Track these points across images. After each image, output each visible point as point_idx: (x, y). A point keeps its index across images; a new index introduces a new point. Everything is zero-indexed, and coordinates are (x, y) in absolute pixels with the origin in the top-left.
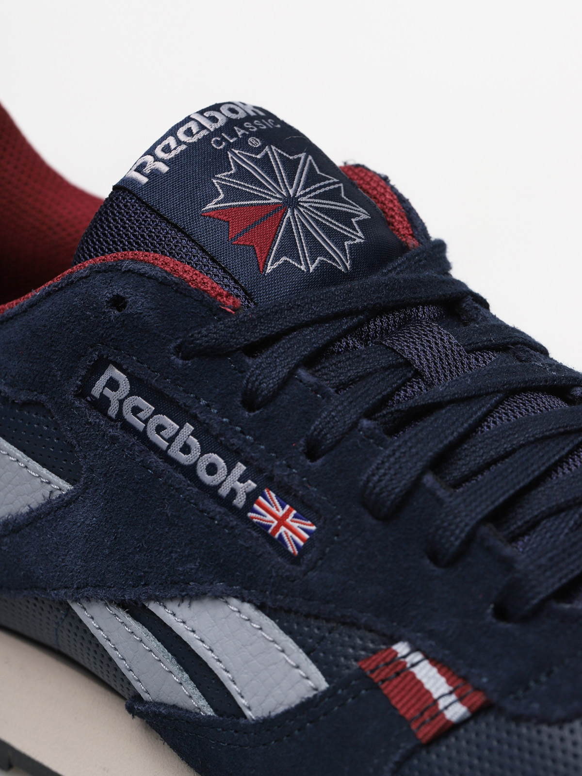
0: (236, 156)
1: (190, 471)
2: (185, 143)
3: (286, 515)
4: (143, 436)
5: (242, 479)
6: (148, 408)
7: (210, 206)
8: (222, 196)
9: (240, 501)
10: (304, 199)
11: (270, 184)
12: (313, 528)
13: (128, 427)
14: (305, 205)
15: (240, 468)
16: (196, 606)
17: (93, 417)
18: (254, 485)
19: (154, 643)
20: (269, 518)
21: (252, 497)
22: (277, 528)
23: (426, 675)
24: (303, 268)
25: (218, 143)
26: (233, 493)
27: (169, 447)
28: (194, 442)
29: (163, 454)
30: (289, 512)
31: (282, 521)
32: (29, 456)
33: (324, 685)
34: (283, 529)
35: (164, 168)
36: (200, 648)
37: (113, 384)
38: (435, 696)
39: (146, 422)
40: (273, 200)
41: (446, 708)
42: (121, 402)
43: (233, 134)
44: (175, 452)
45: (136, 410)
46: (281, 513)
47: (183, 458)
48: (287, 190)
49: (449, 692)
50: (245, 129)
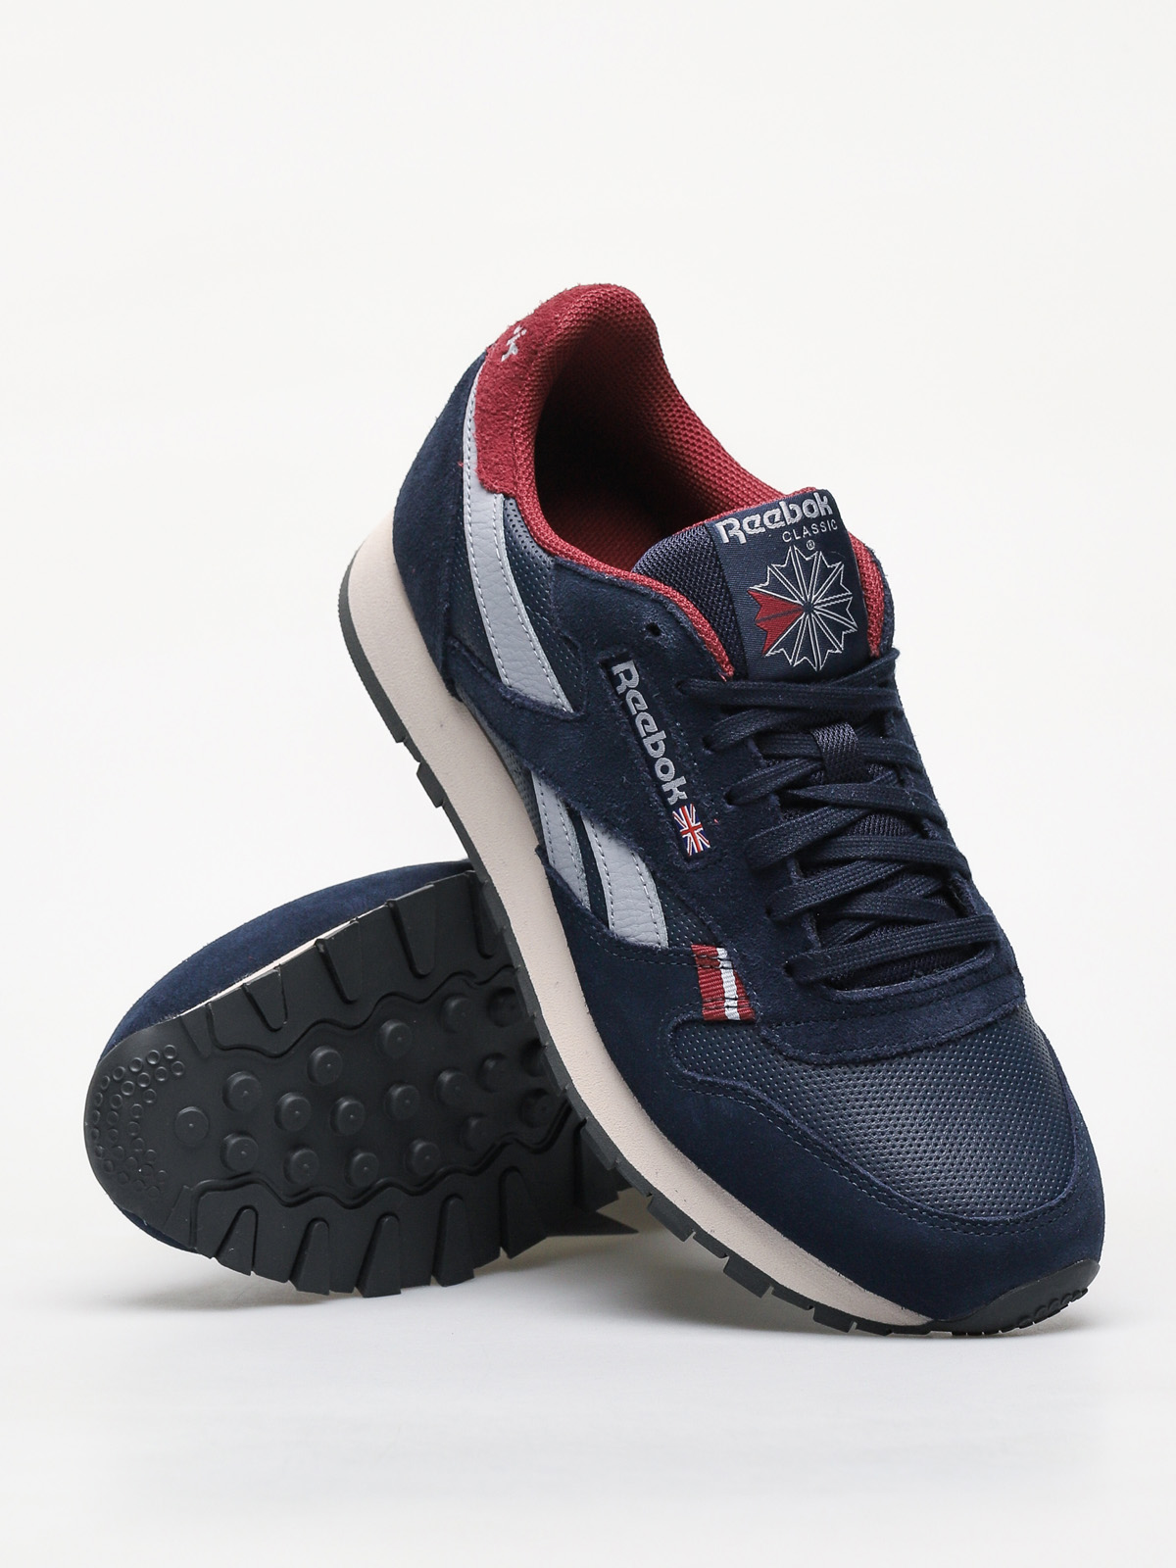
0: (793, 552)
1: (652, 761)
2: (765, 527)
3: (696, 828)
4: (632, 719)
5: (680, 788)
6: (643, 705)
7: (756, 587)
8: (767, 583)
9: (672, 801)
10: (818, 607)
11: (803, 586)
12: (709, 846)
13: (625, 707)
14: (817, 613)
15: (682, 781)
16: (613, 843)
17: (606, 685)
18: (686, 797)
19: (575, 842)
20: (685, 822)
21: (680, 803)
22: (686, 832)
23: (727, 977)
24: (790, 661)
25: (787, 537)
26: (671, 793)
27: (645, 737)
28: (662, 747)
29: (640, 740)
30: (698, 827)
31: (691, 830)
32: (552, 668)
33: (665, 944)
34: (689, 835)
35: (743, 540)
36: (602, 870)
37: (628, 675)
38: (726, 995)
39: (639, 712)
40: (798, 601)
41: (728, 1007)
42: (628, 689)
43: (800, 533)
44: (647, 743)
45: (635, 701)
46: (693, 825)
47: (651, 751)
48: (811, 596)
49: (735, 999)
50: (811, 531)
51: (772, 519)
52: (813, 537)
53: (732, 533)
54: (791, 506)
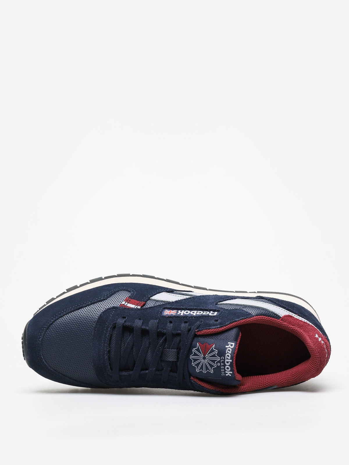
7: (214, 345)
8: (214, 349)
11: (210, 358)
35: (227, 346)
43: (222, 362)
48: (207, 360)
49: (126, 305)
50: (222, 366)
51: (228, 356)
52: (220, 366)
53: (230, 345)
54: (229, 363)
